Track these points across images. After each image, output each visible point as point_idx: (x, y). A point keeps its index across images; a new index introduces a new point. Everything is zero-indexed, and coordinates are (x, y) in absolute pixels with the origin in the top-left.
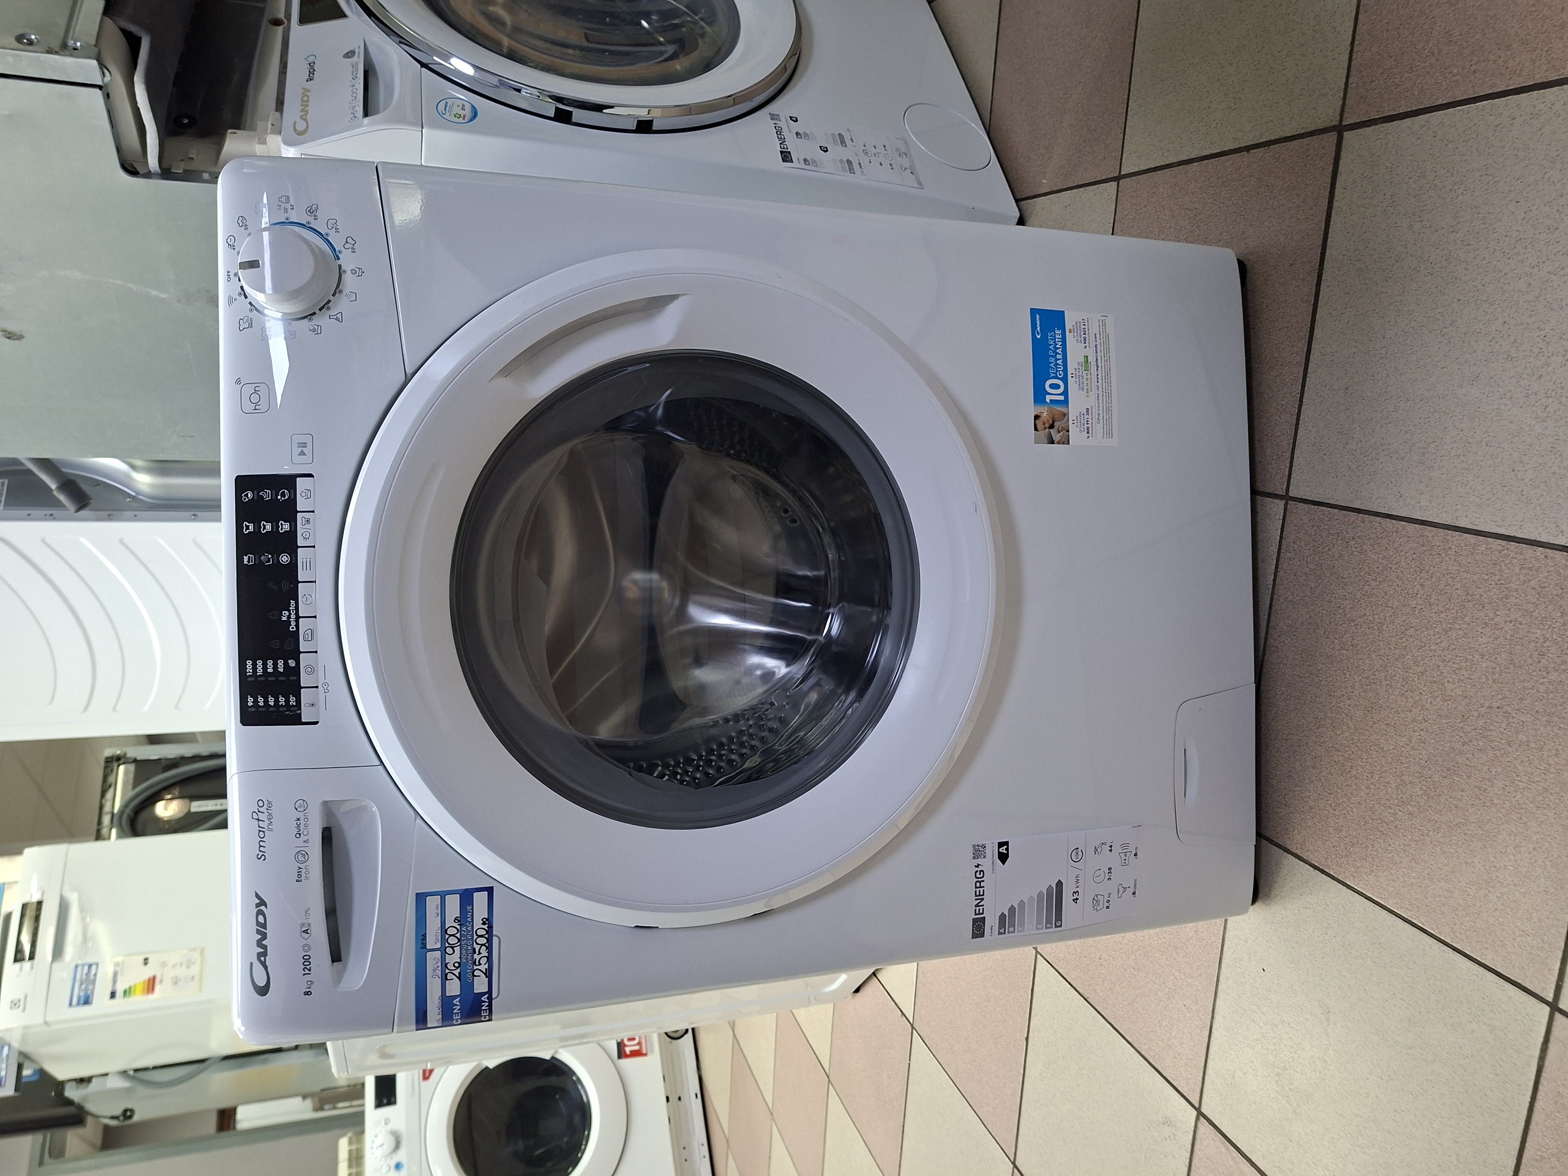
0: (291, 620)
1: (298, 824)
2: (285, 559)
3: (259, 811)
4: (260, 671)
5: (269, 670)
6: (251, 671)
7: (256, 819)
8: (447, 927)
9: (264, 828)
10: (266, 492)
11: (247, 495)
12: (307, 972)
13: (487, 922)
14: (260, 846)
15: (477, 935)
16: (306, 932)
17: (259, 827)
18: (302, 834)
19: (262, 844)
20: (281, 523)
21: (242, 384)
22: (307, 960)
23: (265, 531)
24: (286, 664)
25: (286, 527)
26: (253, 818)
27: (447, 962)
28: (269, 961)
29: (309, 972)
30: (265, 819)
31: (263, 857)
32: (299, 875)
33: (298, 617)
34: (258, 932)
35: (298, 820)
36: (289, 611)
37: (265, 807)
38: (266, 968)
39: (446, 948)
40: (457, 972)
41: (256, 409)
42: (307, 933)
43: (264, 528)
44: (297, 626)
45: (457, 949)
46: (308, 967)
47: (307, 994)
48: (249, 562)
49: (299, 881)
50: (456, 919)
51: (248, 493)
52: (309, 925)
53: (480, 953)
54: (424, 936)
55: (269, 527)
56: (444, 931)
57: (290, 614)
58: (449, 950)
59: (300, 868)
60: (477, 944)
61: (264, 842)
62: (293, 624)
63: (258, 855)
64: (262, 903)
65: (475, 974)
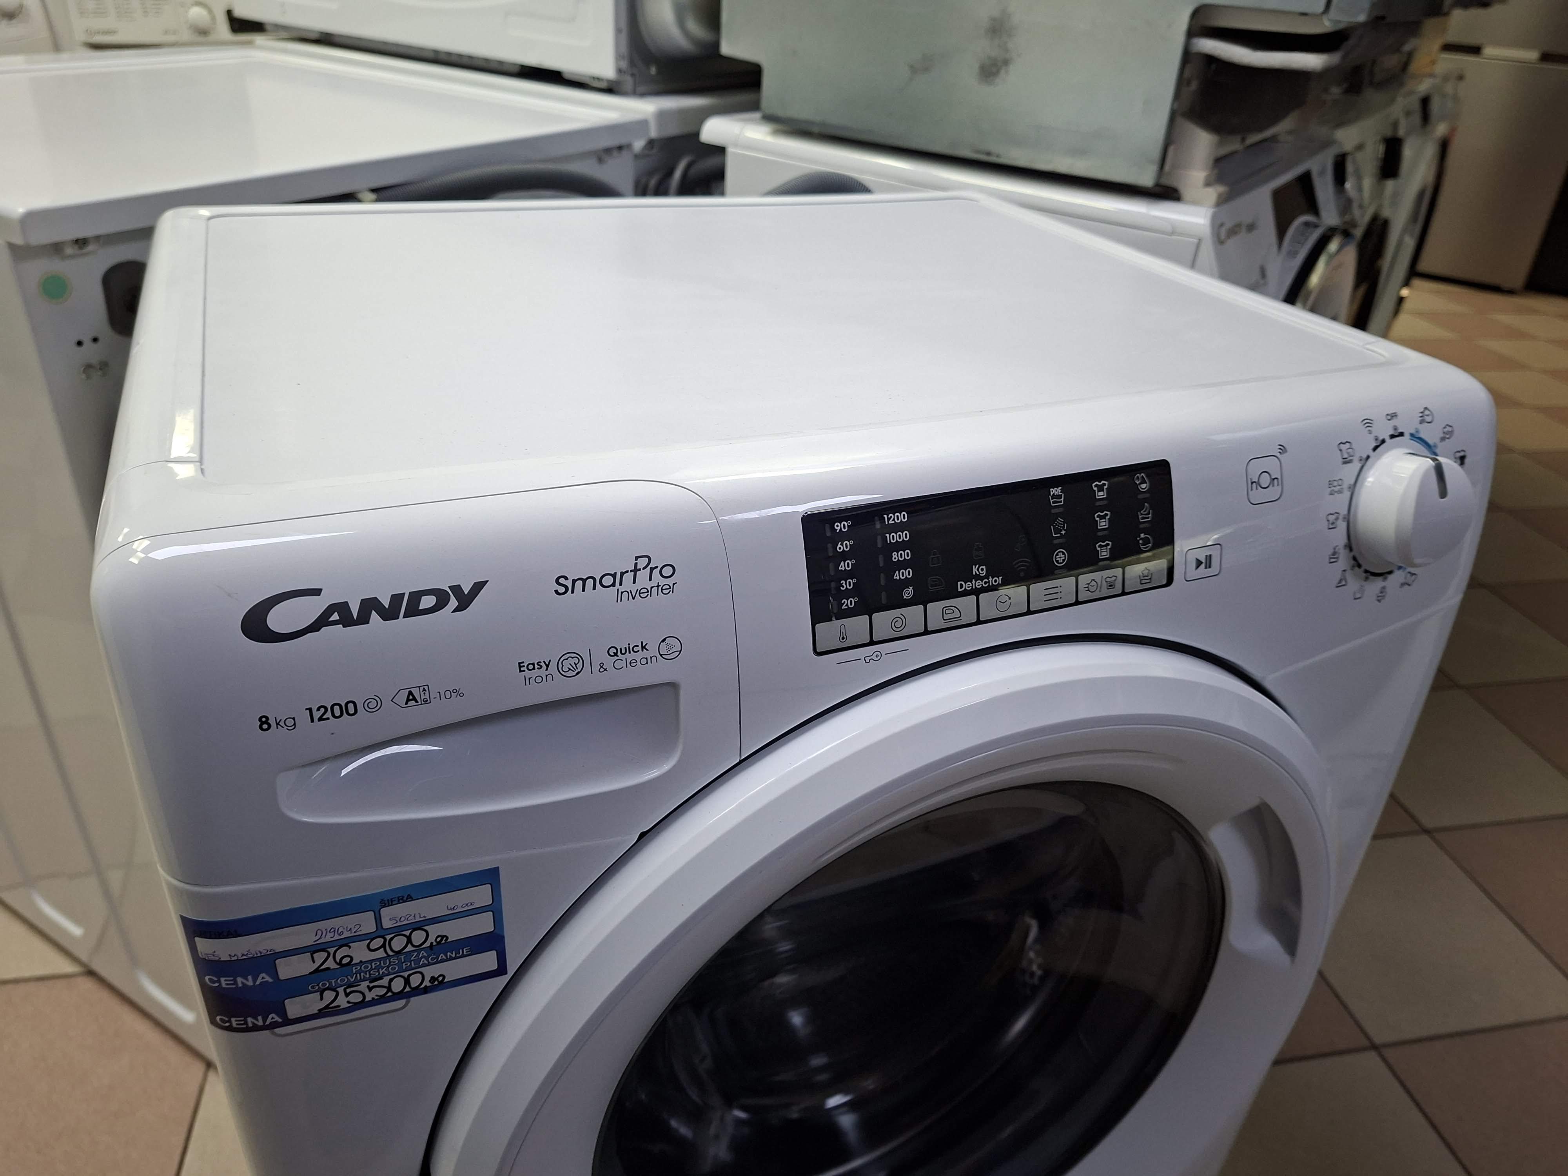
0: (974, 582)
1: (636, 649)
2: (1061, 557)
3: (652, 569)
4: (894, 538)
5: (894, 555)
6: (891, 522)
7: (636, 564)
8: (425, 928)
9: (621, 584)
10: (1148, 514)
11: (1144, 482)
12: (317, 715)
13: (436, 983)
14: (584, 581)
15: (409, 975)
16: (411, 697)
17: (622, 574)
18: (616, 658)
19: (590, 582)
20: (1108, 545)
21: (1278, 455)
22: (347, 709)
23: (1098, 519)
24: (905, 583)
25: (1104, 553)
26: (637, 558)
27: (350, 944)
28: (333, 632)
29: (316, 718)
30: (639, 585)
31: (562, 590)
32: (532, 666)
33: (977, 592)
34: (397, 599)
35: (643, 648)
36: (987, 577)
37: (663, 581)
38: (315, 627)
39: (383, 937)
40: (330, 964)
41: (1252, 483)
42: (408, 700)
43: (1101, 517)
44: (966, 593)
45: (381, 954)
46: (329, 714)
47: (262, 723)
48: (1054, 496)
49: (520, 667)
50: (442, 937)
51: (1146, 483)
52: (426, 701)
53: (370, 989)
54: (410, 898)
55: (1103, 524)
56: (419, 926)
57: (982, 579)
58: (378, 942)
59: (547, 666)
60: (391, 980)
61: (594, 588)
62: (968, 586)
63: (566, 578)
64: (465, 600)
65: (326, 993)
